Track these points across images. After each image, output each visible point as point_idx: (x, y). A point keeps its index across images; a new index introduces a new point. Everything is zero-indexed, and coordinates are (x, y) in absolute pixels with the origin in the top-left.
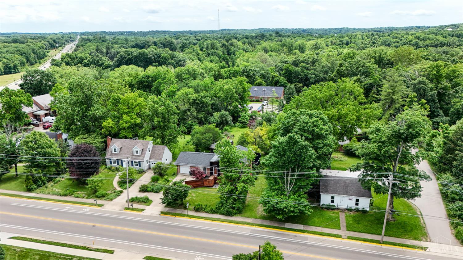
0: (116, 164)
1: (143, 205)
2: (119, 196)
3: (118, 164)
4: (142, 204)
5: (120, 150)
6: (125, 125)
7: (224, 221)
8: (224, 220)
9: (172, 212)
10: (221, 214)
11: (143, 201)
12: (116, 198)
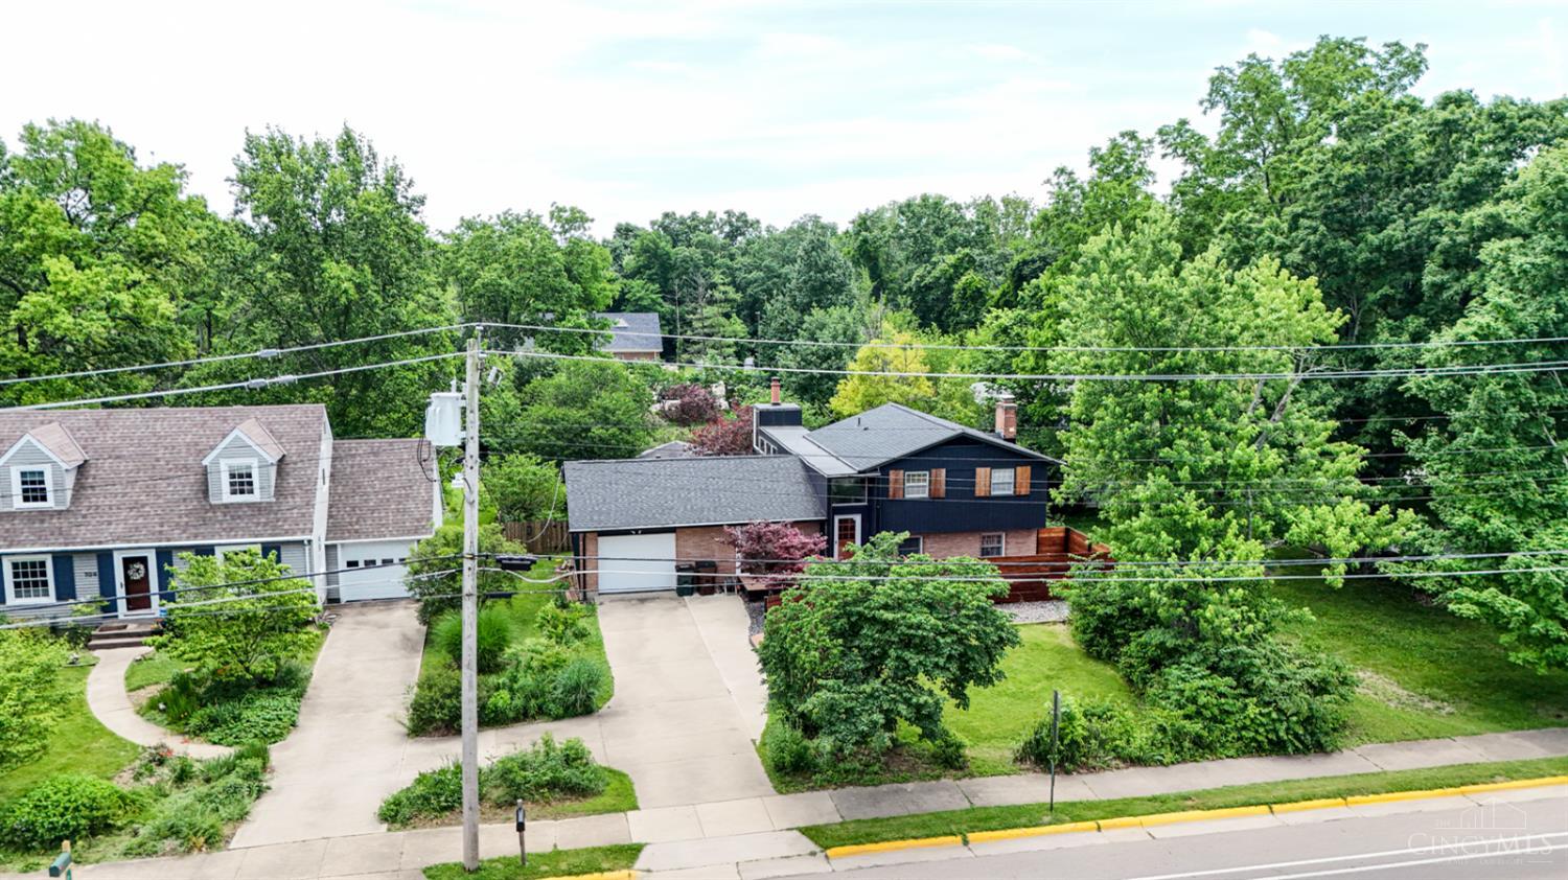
0: (52, 599)
1: (575, 813)
2: (260, 792)
3: (66, 591)
4: (557, 806)
5: (79, 487)
6: (65, 319)
7: (1351, 792)
8: (1342, 785)
9: (887, 809)
10: (1255, 749)
11: (553, 785)
12: (243, 816)
